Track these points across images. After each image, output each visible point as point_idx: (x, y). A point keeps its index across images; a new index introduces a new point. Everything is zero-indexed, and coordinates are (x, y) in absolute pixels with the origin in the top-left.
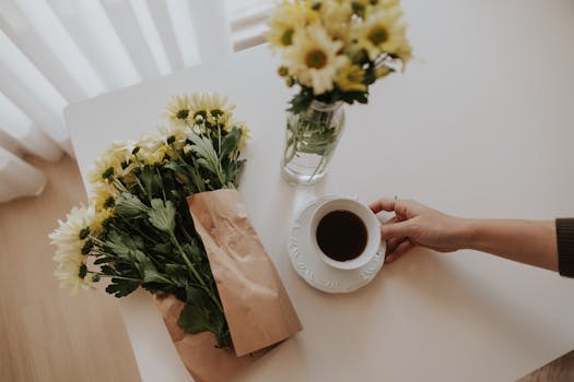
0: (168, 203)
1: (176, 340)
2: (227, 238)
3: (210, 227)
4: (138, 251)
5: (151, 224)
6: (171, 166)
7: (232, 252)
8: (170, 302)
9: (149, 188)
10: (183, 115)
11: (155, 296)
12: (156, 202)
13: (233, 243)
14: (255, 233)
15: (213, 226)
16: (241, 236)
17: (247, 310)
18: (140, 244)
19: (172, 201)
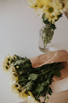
0: (30, 75)
1: (62, 78)
2: (43, 60)
3: (40, 64)
4: (42, 85)
5: (35, 80)
6: (21, 73)
7: (46, 59)
8: (54, 79)
9: (25, 80)
10: (7, 68)
11: (52, 82)
12: (29, 78)
13: (44, 59)
14: (42, 55)
15: (40, 63)
16: (43, 57)
17: (61, 57)
18: (39, 84)
19: (30, 74)
